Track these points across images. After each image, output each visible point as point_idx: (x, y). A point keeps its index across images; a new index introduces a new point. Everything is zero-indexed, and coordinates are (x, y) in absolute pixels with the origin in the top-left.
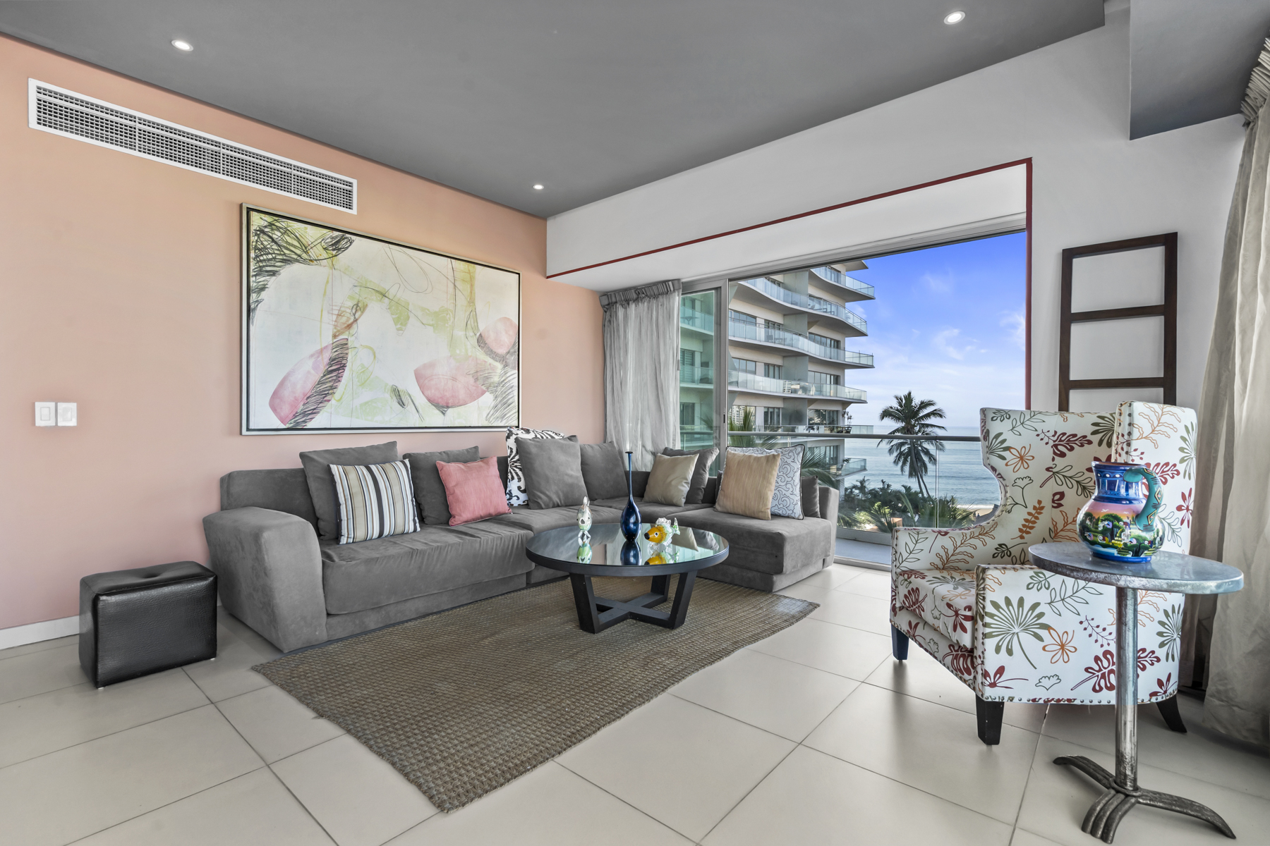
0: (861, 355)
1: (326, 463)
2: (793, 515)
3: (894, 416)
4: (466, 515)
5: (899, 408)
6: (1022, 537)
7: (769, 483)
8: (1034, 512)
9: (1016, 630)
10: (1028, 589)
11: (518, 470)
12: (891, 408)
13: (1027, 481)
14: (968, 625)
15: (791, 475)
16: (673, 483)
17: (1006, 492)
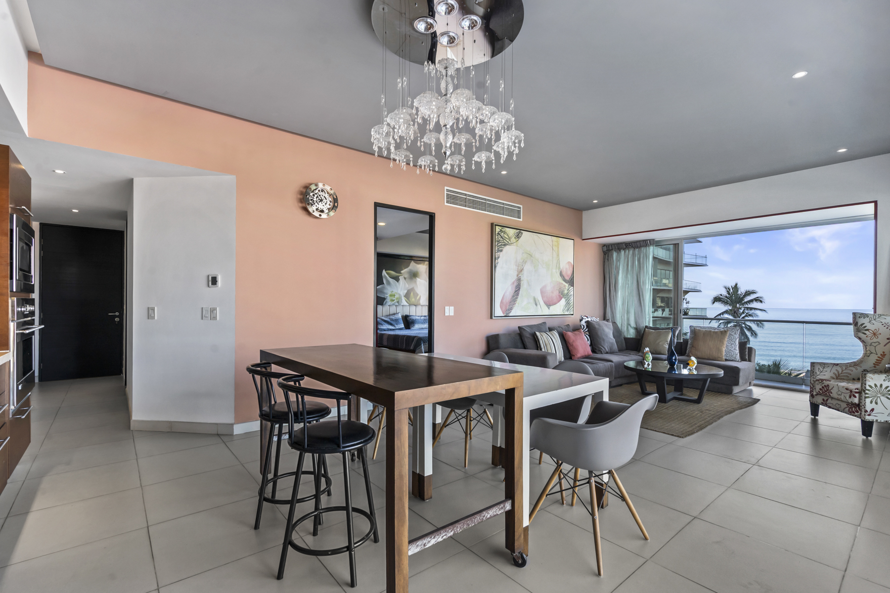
0: (697, 257)
1: (533, 331)
2: (735, 360)
3: (724, 302)
4: (579, 355)
5: (727, 295)
6: (875, 367)
7: (723, 343)
8: (881, 356)
9: (879, 395)
10: (884, 381)
11: (587, 336)
12: (721, 295)
13: (877, 343)
14: (857, 395)
15: (734, 340)
16: (660, 343)
17: (866, 348)
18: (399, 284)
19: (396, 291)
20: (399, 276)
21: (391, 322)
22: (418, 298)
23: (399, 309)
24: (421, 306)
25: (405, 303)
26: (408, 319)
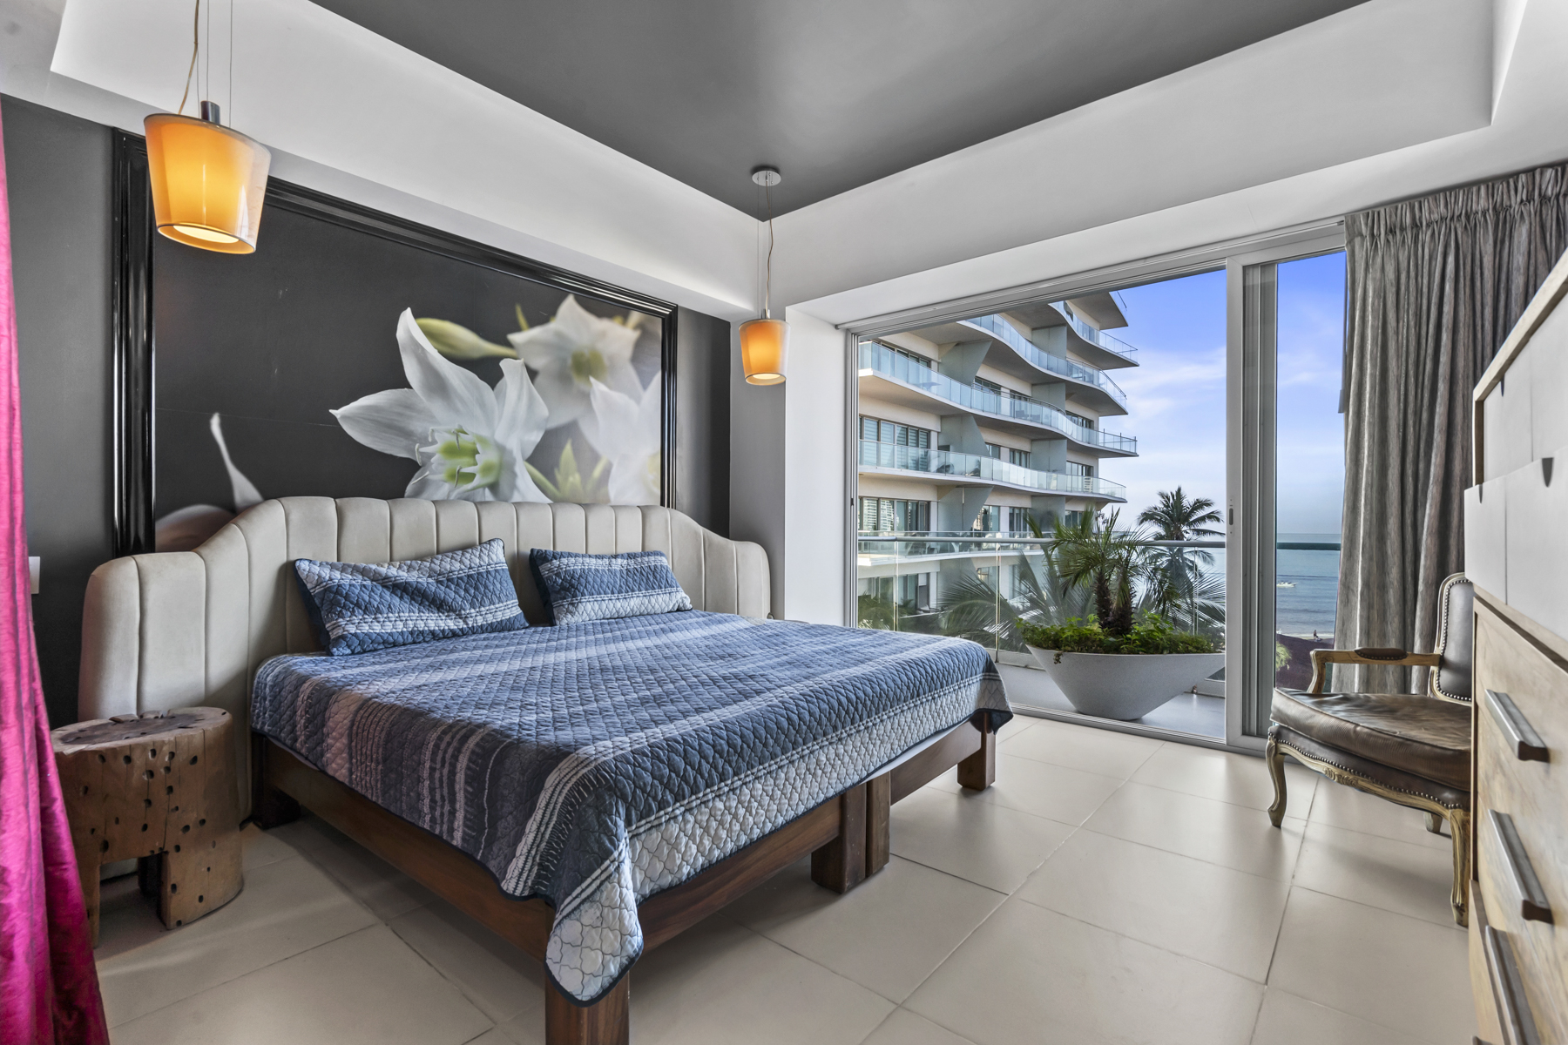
0: (1124, 440)
3: (1158, 520)
5: (1165, 509)
12: (1156, 509)
18: (501, 397)
19: (484, 433)
20: (501, 358)
21: (442, 592)
22: (597, 472)
23: (498, 521)
24: (613, 507)
25: (535, 494)
26: (546, 573)
